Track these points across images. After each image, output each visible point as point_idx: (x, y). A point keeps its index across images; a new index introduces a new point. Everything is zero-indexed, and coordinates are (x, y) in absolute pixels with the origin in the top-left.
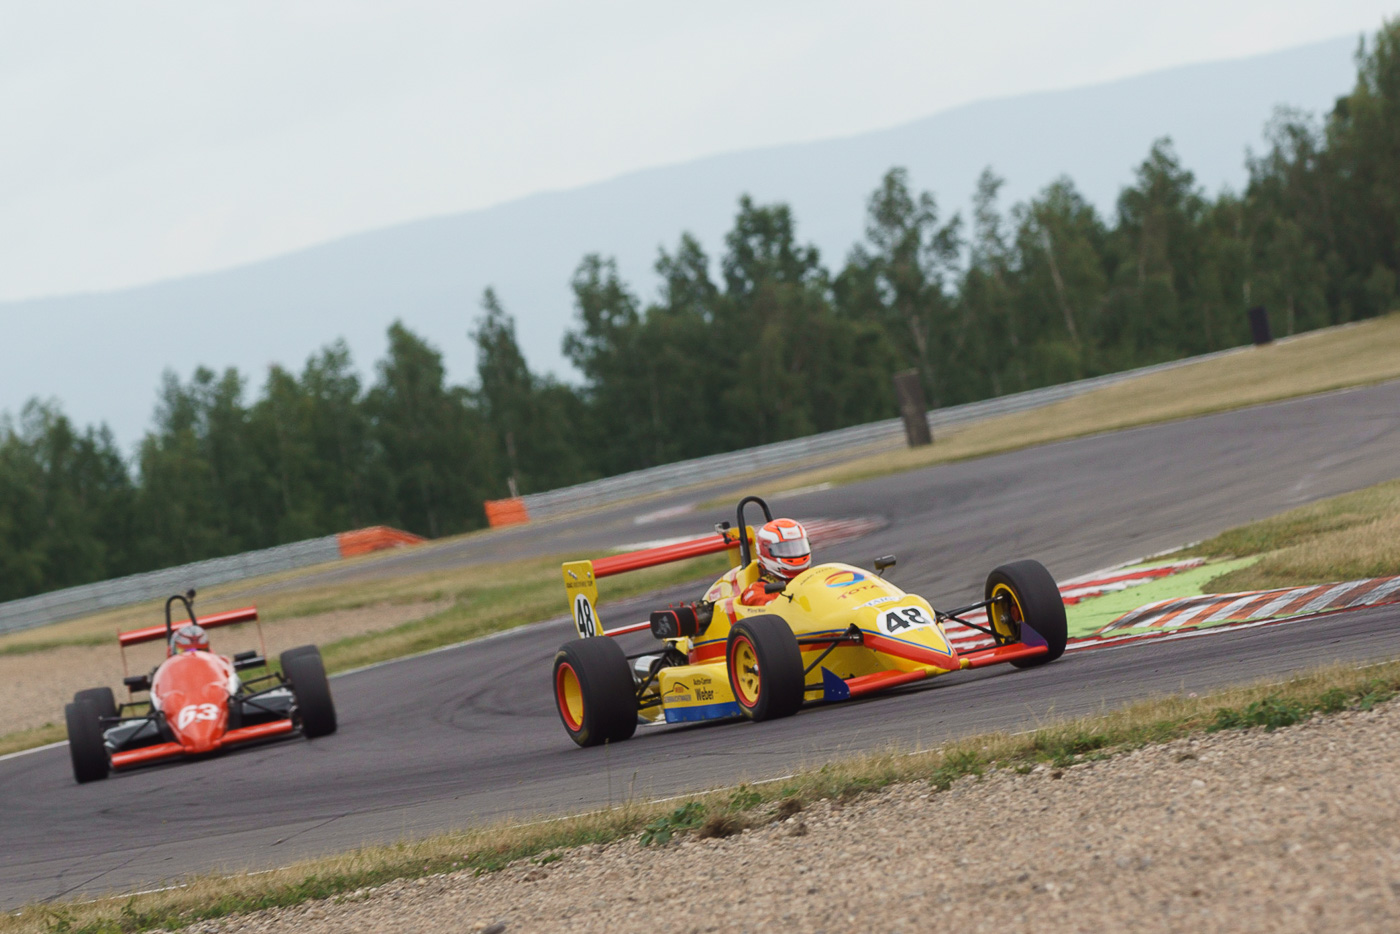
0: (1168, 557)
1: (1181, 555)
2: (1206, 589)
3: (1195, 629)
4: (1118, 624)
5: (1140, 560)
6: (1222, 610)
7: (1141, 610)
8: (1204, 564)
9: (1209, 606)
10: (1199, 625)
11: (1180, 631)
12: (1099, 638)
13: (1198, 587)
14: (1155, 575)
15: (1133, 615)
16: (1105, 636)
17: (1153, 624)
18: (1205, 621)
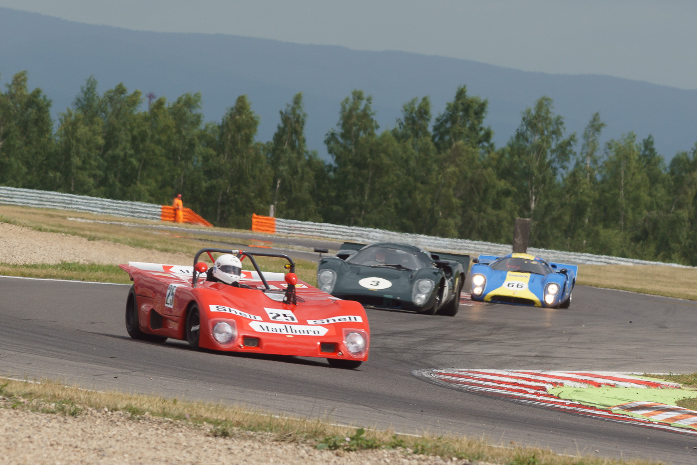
0: (658, 377)
1: (667, 378)
2: (679, 403)
3: (669, 425)
4: (623, 407)
5: (642, 373)
6: (688, 419)
7: (639, 403)
8: (680, 388)
9: (680, 414)
10: (672, 423)
11: (660, 423)
12: (610, 412)
13: (674, 400)
14: (649, 384)
15: (634, 405)
16: (614, 412)
17: (643, 414)
18: (675, 422)
